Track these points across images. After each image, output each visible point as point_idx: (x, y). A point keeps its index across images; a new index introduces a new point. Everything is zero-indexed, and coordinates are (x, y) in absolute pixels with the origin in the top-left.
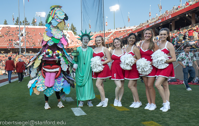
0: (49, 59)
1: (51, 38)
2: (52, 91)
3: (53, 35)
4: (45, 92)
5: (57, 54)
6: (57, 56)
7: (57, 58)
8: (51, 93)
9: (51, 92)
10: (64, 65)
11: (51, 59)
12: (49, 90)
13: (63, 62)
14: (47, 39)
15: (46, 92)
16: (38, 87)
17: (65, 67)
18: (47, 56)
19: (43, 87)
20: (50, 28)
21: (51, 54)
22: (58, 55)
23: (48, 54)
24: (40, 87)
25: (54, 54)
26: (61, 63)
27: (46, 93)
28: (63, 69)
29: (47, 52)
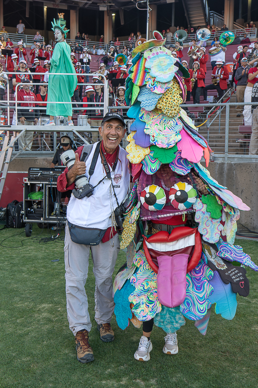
0: (159, 216)
1: (147, 151)
2: (180, 318)
3: (151, 137)
4: (160, 322)
5: (179, 193)
6: (181, 202)
7: (181, 206)
8: (177, 322)
9: (175, 319)
10: (209, 223)
11: (165, 215)
12: (168, 316)
13: (204, 213)
14: (139, 156)
15: (162, 320)
16: (138, 306)
17: (212, 231)
18: (151, 208)
19: (151, 306)
20: (141, 118)
21: (161, 201)
22: (183, 198)
23: (152, 200)
24: (142, 306)
25: (172, 197)
26: (196, 221)
27: (163, 322)
28: (207, 236)
29: (148, 196)
